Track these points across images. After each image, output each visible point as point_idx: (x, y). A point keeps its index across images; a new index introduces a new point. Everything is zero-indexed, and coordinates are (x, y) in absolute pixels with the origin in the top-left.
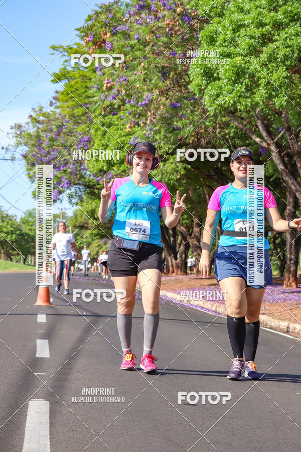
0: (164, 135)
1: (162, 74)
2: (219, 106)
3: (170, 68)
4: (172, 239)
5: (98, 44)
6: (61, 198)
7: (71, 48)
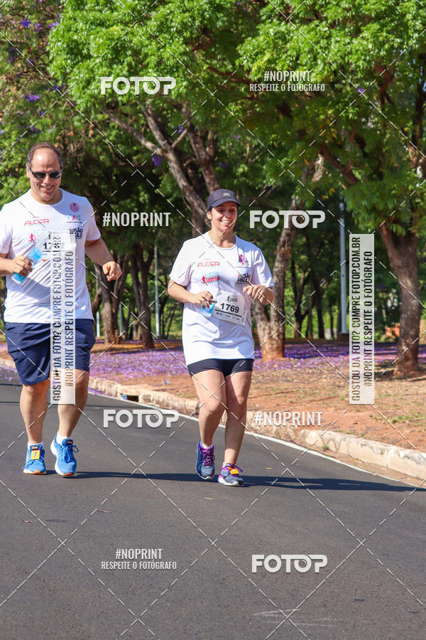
0: (16, 141)
1: (10, 53)
2: (92, 98)
3: (22, 44)
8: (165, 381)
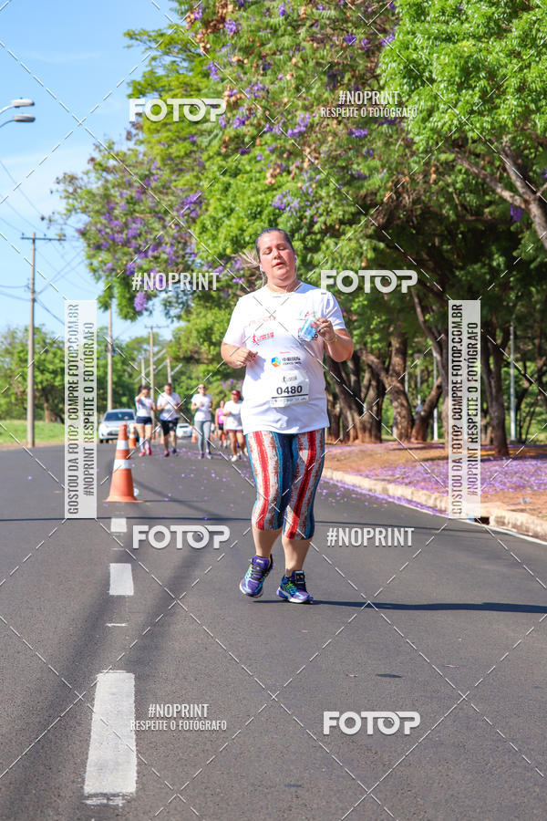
0: (335, 189)
1: (329, 77)
2: (434, 134)
3: (344, 65)
4: (353, 378)
5: (212, 24)
6: (151, 309)
7: (162, 35)
8: (524, 499)
